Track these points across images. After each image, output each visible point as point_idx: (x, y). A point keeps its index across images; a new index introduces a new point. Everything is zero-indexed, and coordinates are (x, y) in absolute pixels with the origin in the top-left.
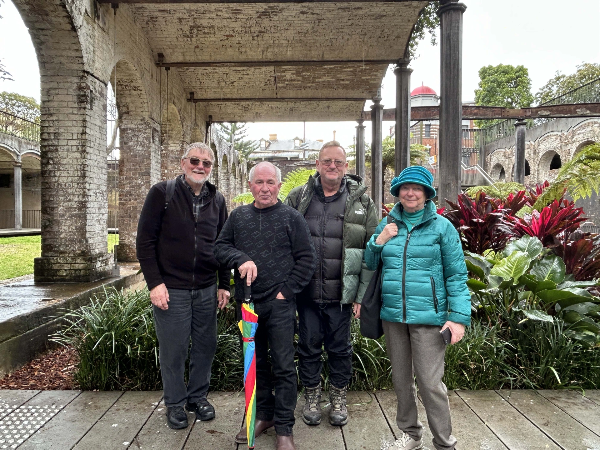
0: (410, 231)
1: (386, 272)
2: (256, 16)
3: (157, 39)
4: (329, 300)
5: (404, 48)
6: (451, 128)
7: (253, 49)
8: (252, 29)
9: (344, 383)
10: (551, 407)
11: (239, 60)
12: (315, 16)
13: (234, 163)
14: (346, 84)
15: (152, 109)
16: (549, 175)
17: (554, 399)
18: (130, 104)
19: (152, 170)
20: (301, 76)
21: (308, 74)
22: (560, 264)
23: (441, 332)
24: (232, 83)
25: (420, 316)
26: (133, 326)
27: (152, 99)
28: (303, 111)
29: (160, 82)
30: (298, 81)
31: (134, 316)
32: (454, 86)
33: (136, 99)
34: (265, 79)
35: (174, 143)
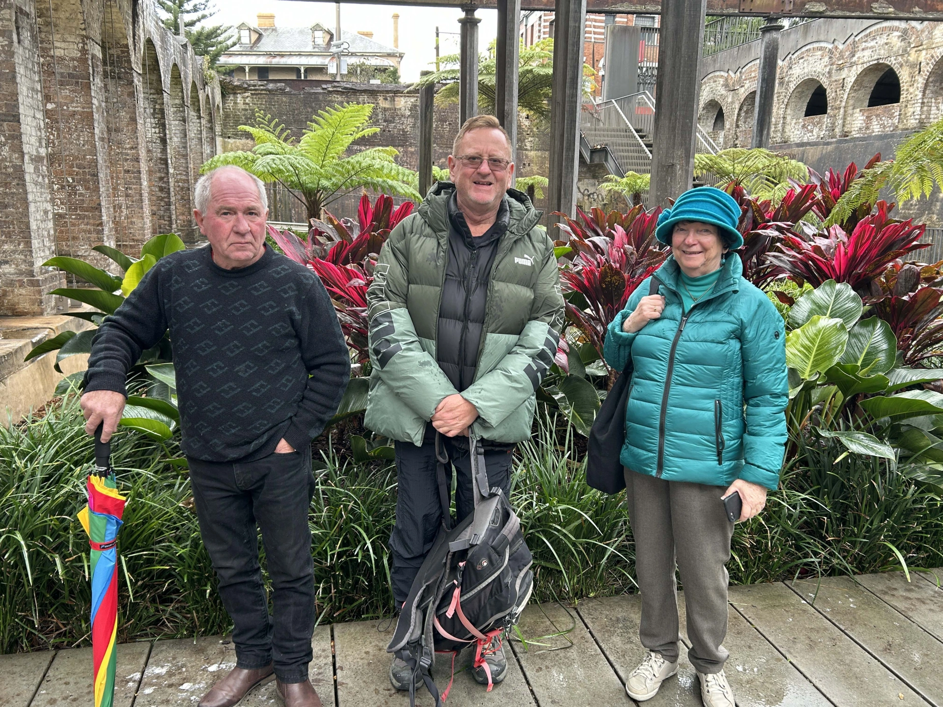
0: (687, 311)
1: (636, 385)
6: (683, 50)
10: (886, 611)
13: (194, 82)
16: (804, 126)
17: (886, 593)
19: (21, 107)
22: (888, 336)
23: (723, 498)
25: (689, 470)
35: (64, 41)
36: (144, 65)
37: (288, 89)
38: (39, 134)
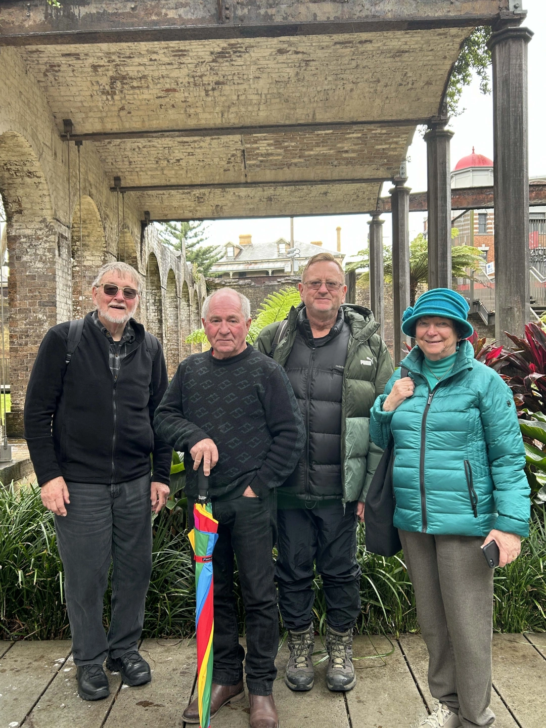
0: (432, 388)
1: (397, 453)
2: (210, 58)
3: (62, 99)
4: (320, 496)
5: (439, 100)
6: (512, 223)
7: (207, 109)
8: (205, 78)
9: (348, 624)
11: (187, 127)
12: (300, 56)
13: (185, 281)
14: (351, 158)
15: (56, 205)
18: (24, 198)
19: (58, 296)
20: (282, 148)
21: (293, 144)
23: (482, 547)
24: (178, 161)
25: (448, 522)
26: (28, 540)
27: (56, 189)
28: (287, 200)
29: (68, 163)
30: (278, 155)
31: (28, 525)
32: (515, 157)
33: (32, 191)
34: (227, 154)
35: (92, 256)
36: (147, 271)
37: (253, 284)
38: (69, 314)
